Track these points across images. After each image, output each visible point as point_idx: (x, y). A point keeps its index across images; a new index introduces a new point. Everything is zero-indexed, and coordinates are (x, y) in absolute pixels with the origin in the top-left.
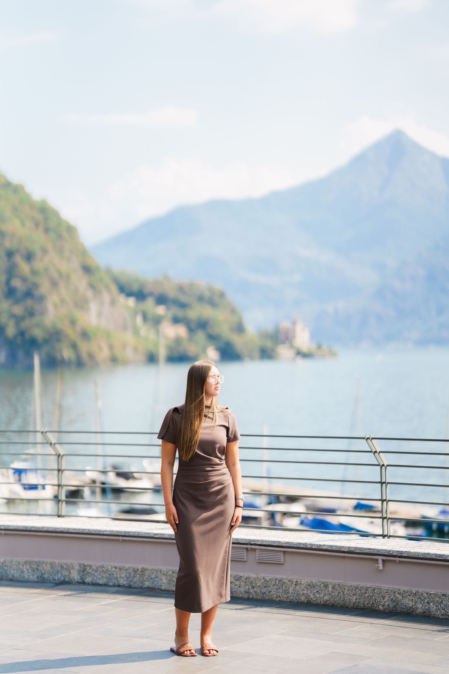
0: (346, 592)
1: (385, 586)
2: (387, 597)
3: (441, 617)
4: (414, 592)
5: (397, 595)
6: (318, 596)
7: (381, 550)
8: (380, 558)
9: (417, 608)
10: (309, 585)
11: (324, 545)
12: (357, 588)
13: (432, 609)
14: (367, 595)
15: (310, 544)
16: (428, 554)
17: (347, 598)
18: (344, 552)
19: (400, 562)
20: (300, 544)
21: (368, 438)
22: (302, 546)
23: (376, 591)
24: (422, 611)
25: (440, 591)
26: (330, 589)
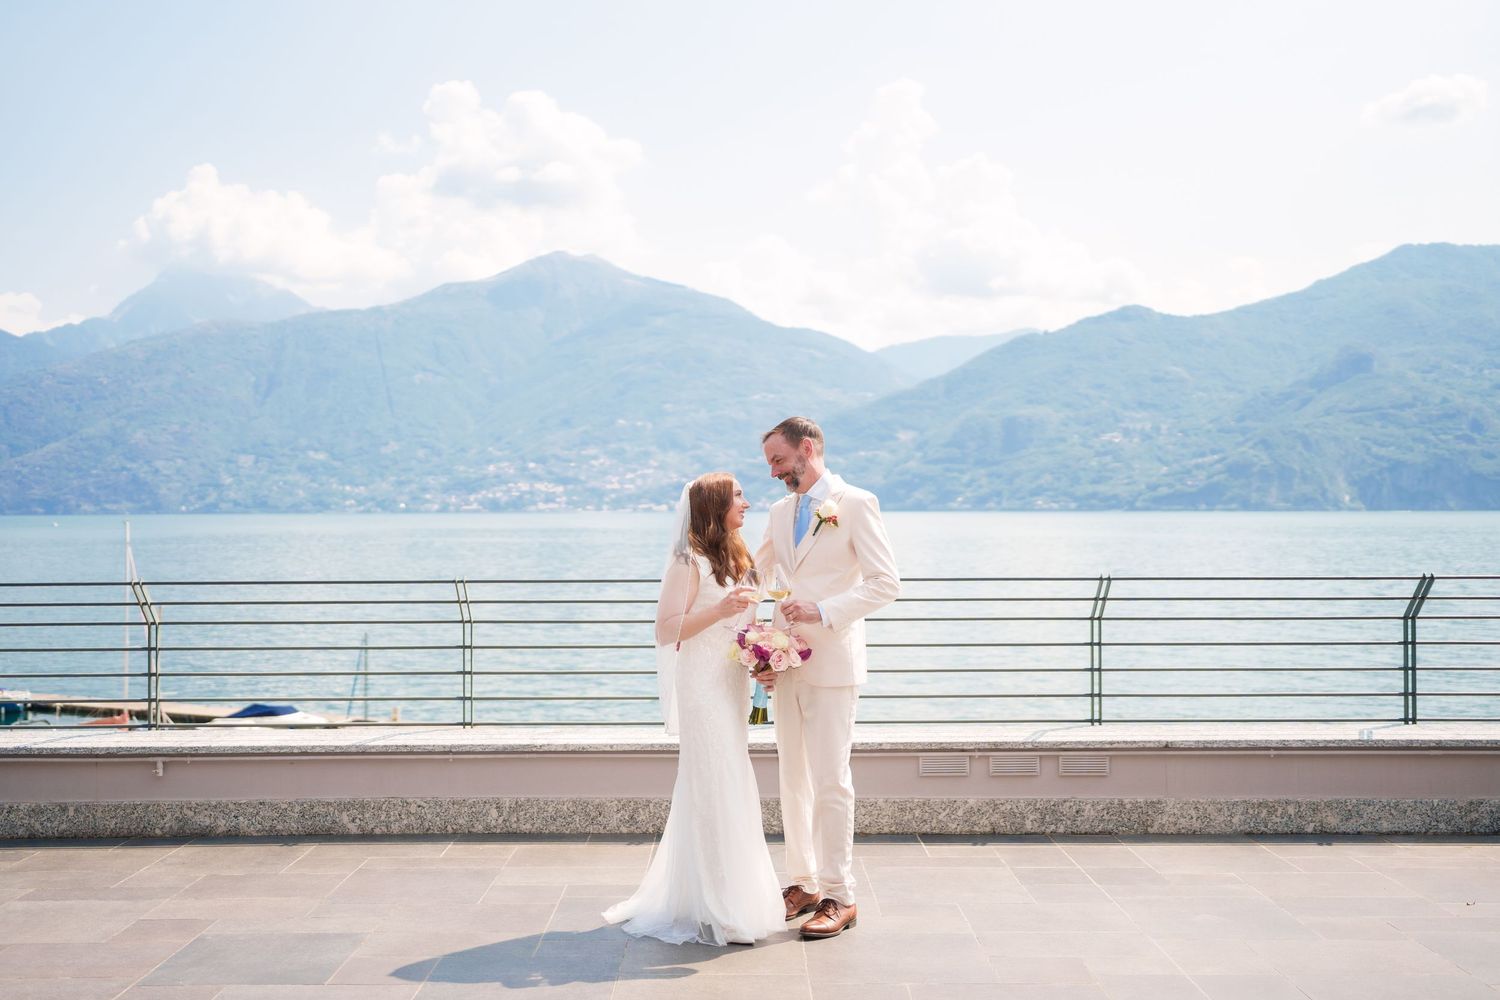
0: (99, 814)
1: (165, 799)
2: (169, 815)
3: (255, 834)
4: (214, 803)
5: (185, 811)
6: (49, 825)
7: (163, 748)
8: (160, 760)
9: (217, 827)
10: (33, 810)
11: (64, 749)
12: (117, 807)
13: (241, 825)
14: (134, 816)
15: (38, 749)
16: (241, 747)
17: (100, 824)
18: (97, 756)
19: (192, 762)
20: (18, 748)
21: (135, 584)
22: (24, 752)
23: (150, 808)
24: (225, 829)
25: (255, 798)
26: (71, 813)
